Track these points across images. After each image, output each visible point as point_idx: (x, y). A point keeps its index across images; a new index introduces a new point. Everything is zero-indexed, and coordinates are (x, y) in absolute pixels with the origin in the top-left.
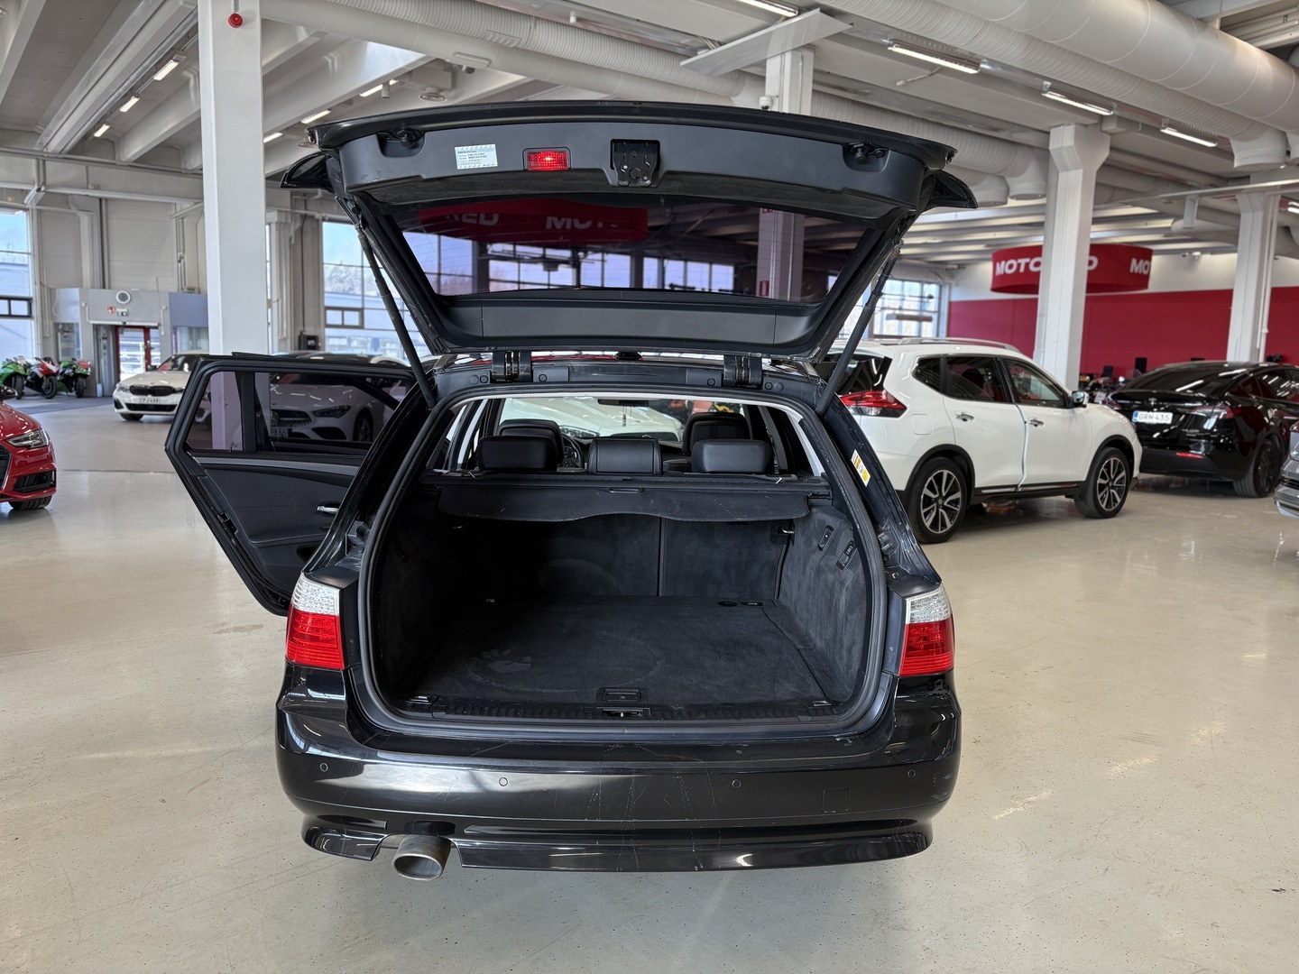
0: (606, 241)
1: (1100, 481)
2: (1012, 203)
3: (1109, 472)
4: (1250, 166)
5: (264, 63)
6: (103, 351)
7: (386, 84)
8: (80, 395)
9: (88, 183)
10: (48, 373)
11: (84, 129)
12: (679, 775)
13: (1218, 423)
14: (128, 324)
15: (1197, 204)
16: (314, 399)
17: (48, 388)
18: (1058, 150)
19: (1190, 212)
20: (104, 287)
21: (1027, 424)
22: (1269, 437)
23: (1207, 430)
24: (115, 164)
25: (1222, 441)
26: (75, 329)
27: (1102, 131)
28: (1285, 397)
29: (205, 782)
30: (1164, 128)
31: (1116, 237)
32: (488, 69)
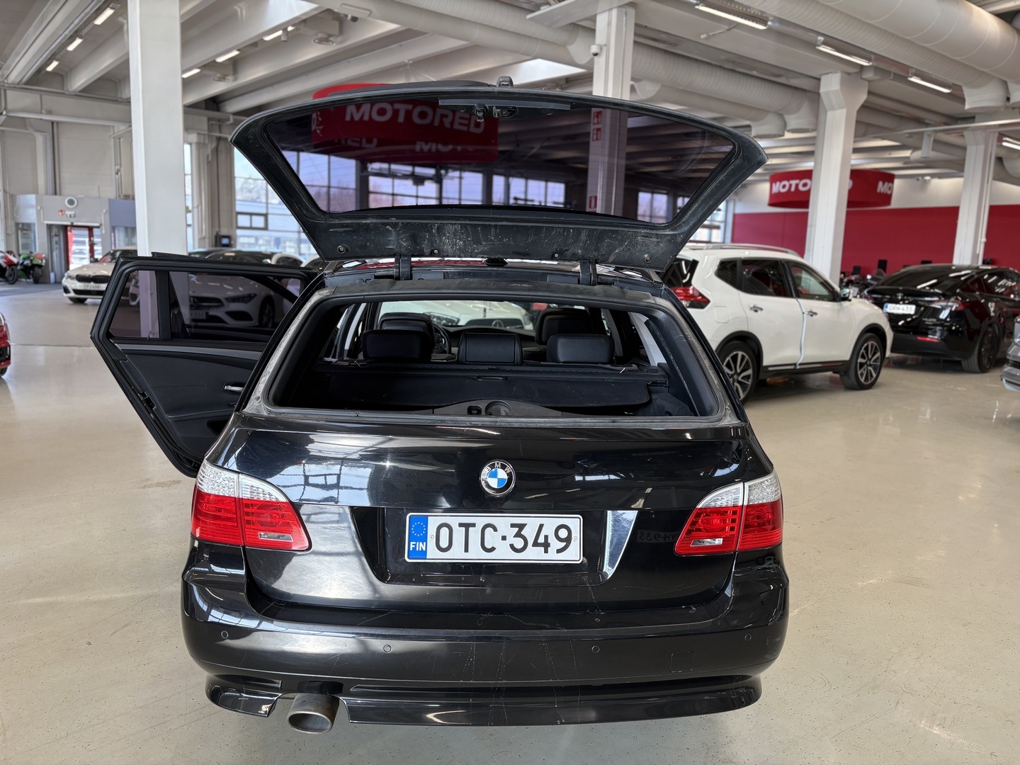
0: (464, 162)
1: (860, 360)
2: (788, 135)
3: (867, 353)
4: (978, 108)
5: (183, 12)
6: (55, 246)
7: (285, 30)
8: (36, 281)
9: (42, 109)
10: (10, 264)
11: (37, 64)
12: (545, 642)
13: (951, 314)
14: (75, 224)
15: (932, 139)
16: (228, 288)
17: (11, 275)
18: (827, 93)
19: (927, 144)
20: (56, 194)
21: (805, 315)
22: (990, 325)
23: (942, 320)
24: (63, 94)
25: (954, 328)
26: (32, 228)
27: (861, 78)
28: (1002, 293)
29: (126, 626)
30: (911, 77)
31: (867, 164)
32: (370, 19)
